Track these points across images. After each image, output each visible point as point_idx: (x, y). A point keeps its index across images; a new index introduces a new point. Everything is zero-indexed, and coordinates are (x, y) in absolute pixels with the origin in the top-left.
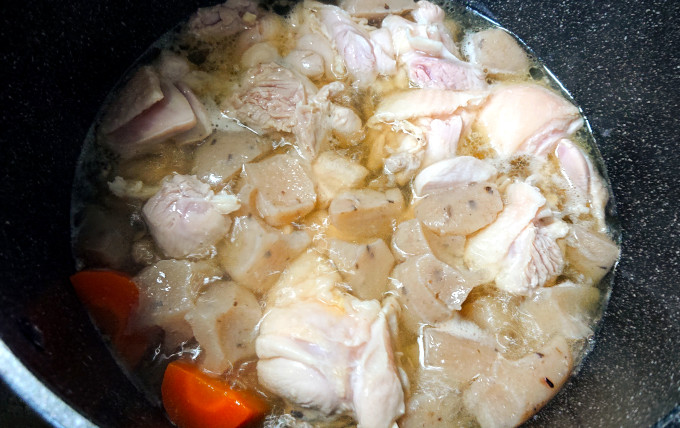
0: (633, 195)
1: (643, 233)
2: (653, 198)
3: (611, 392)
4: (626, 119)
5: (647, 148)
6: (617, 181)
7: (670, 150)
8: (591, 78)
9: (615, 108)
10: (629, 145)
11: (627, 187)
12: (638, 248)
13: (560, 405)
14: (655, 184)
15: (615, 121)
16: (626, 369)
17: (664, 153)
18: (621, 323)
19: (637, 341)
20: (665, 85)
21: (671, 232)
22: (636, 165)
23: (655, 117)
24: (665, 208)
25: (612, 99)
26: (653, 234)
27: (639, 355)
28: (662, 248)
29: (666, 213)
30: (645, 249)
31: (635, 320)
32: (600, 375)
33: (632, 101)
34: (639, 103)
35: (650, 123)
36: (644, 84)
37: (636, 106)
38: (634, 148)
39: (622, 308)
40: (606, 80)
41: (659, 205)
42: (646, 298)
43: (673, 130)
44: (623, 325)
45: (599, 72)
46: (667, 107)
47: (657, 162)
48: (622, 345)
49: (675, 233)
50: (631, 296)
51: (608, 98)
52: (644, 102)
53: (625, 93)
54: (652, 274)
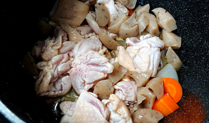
0: (189, 38)
1: (195, 48)
2: (196, 38)
3: (201, 96)
4: (183, 16)
5: (191, 23)
6: (183, 35)
7: (199, 23)
8: (170, 6)
9: (179, 14)
10: (185, 24)
11: (186, 36)
12: (195, 53)
13: (184, 103)
14: (196, 33)
15: (179, 18)
16: (202, 88)
17: (197, 24)
18: (195, 76)
19: (203, 79)
20: (194, 4)
21: (205, 46)
22: (189, 29)
23: (192, 14)
24: (201, 40)
25: (177, 11)
26: (199, 48)
27: (206, 83)
28: (203, 52)
29: (202, 41)
30: (197, 53)
31: (200, 74)
32: (194, 92)
33: (184, 11)
34: (187, 11)
35: (191, 16)
36: (187, 5)
37: (186, 12)
38: (187, 24)
39: (194, 71)
40: (174, 6)
41: (199, 39)
42: (202, 67)
43: (199, 16)
44: (196, 76)
45: (172, 4)
46: (196, 10)
47: (196, 27)
48: (198, 82)
49: (206, 46)
50: (196, 67)
51: (176, 11)
52: (188, 10)
53: (181, 9)
54: (202, 60)
